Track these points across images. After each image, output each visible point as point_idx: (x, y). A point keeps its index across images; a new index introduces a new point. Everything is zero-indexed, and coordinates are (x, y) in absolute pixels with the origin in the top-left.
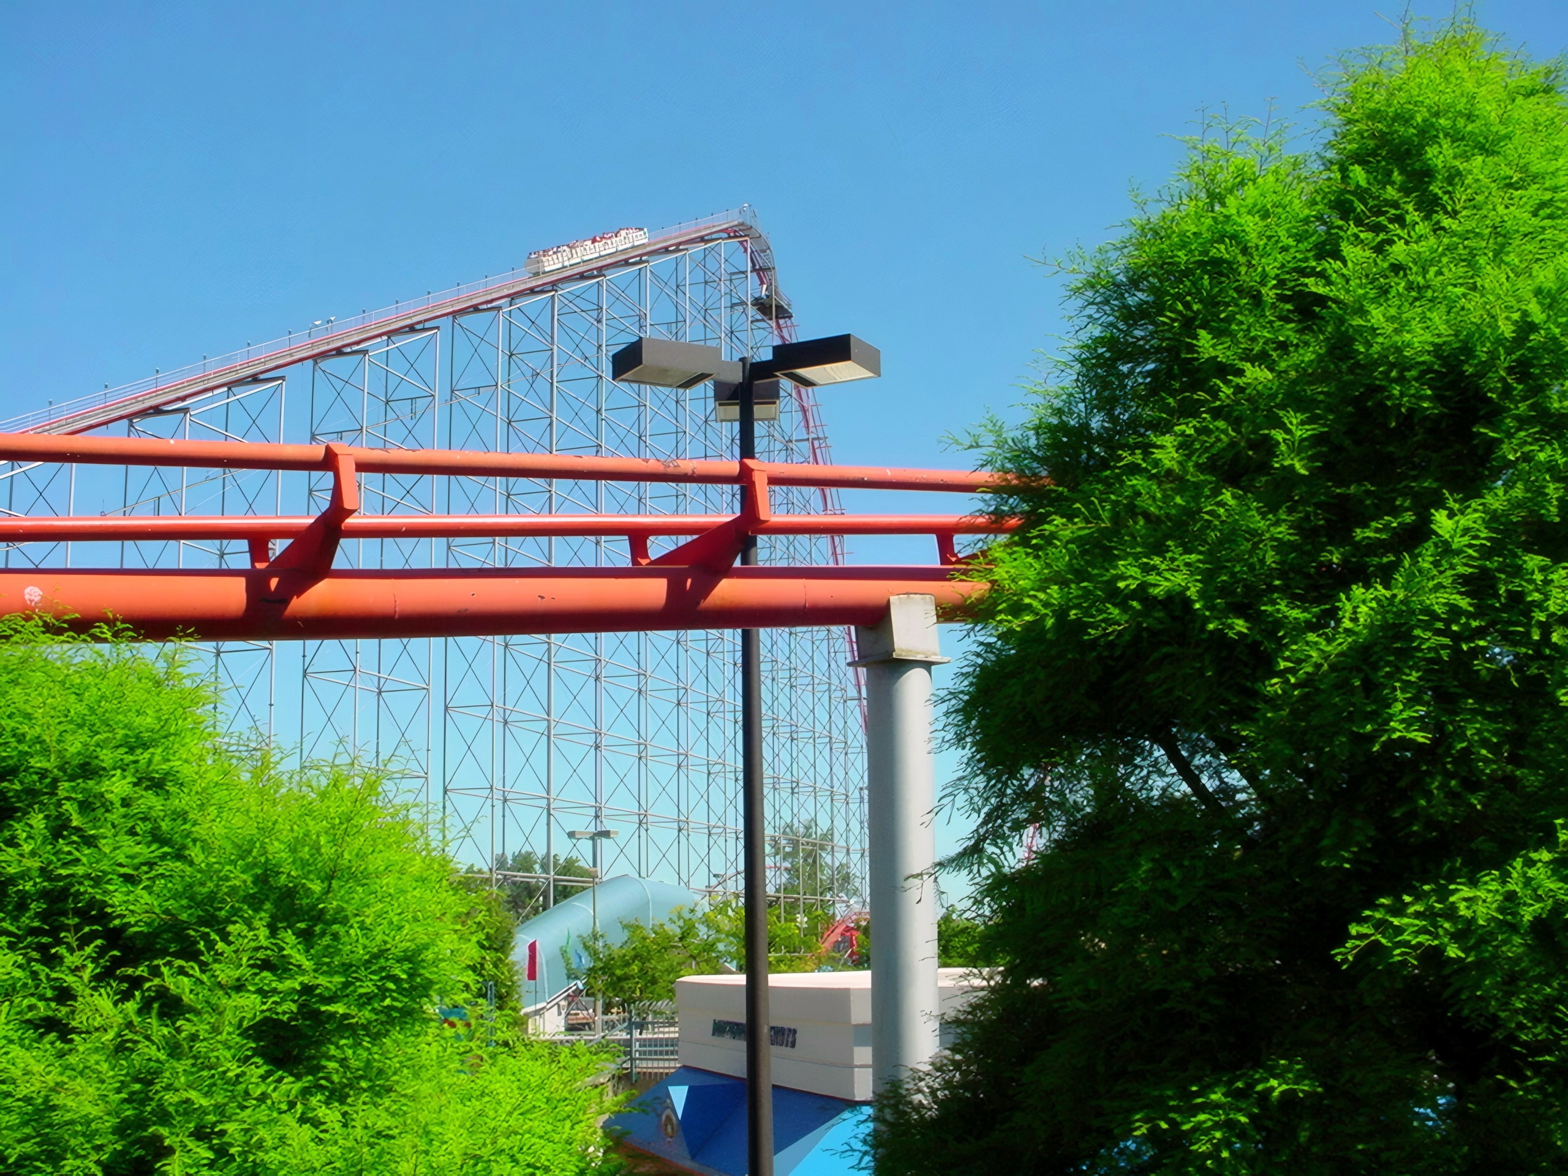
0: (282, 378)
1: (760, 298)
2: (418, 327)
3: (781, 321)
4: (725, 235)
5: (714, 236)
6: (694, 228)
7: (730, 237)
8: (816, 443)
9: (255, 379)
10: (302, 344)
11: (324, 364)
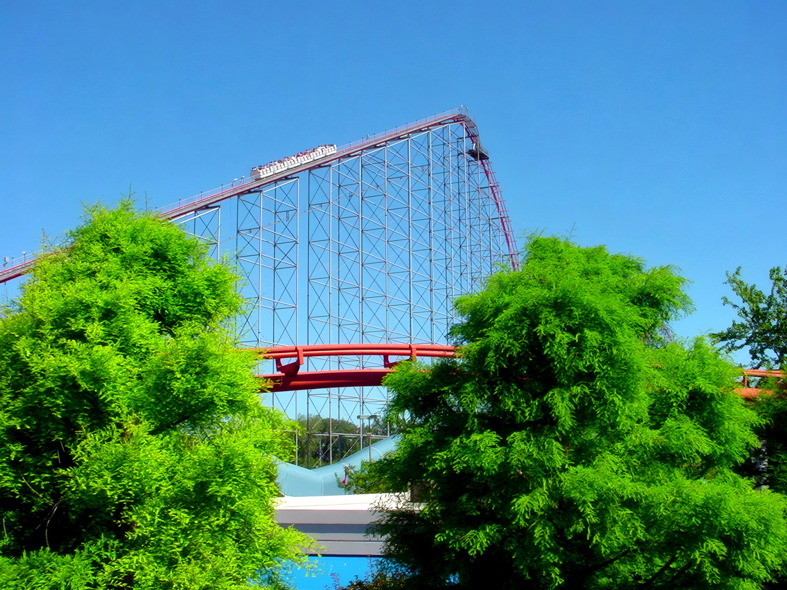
0: (219, 206)
1: (472, 150)
2: (289, 177)
3: (484, 161)
4: (453, 121)
5: (446, 122)
6: (434, 119)
7: (455, 122)
8: (504, 220)
9: (207, 207)
10: (228, 189)
11: (243, 197)
